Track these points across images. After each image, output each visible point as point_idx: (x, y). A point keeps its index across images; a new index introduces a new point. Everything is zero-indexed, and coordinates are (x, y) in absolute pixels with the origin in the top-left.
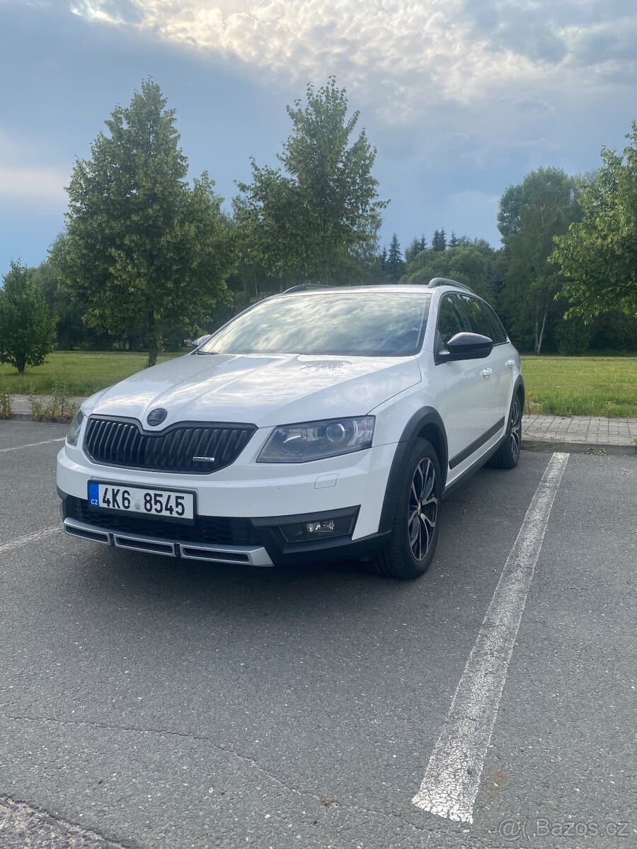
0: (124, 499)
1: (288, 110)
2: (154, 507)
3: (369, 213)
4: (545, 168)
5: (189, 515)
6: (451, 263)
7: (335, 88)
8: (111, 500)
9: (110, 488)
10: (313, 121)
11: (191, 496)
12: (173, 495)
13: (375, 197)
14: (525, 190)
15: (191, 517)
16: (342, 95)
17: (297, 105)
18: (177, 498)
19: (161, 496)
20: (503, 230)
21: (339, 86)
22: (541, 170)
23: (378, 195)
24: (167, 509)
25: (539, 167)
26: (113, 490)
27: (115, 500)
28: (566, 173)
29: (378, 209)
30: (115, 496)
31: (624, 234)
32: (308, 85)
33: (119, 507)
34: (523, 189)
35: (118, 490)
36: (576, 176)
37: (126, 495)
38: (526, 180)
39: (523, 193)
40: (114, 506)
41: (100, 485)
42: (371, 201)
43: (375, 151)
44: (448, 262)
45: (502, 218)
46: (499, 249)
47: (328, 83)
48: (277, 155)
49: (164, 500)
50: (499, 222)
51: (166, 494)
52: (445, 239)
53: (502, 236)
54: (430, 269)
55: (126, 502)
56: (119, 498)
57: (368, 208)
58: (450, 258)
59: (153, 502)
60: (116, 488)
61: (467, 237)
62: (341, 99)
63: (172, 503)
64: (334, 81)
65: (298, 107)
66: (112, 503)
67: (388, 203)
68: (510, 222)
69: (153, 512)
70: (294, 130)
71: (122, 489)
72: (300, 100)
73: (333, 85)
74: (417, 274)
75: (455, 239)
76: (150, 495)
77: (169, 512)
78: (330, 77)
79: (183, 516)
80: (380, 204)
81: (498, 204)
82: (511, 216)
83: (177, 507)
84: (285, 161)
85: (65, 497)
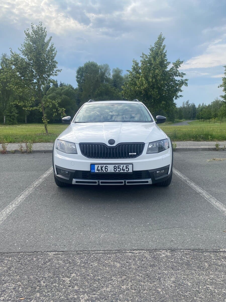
0: (105, 169)
1: (25, 32)
2: (117, 170)
3: (55, 73)
4: (91, 61)
5: (131, 171)
6: (62, 92)
7: (42, 26)
9: (100, 166)
10: (34, 38)
11: (132, 165)
12: (125, 165)
13: (56, 68)
14: (85, 68)
15: (132, 171)
16: (44, 29)
17: (28, 31)
18: (126, 166)
19: (120, 166)
20: (78, 81)
21: (43, 26)
22: (89, 62)
23: (57, 67)
24: (122, 170)
25: (89, 61)
26: (101, 166)
27: (102, 169)
28: (97, 64)
29: (58, 72)
30: (102, 168)
31: (145, 87)
32: (32, 23)
33: (103, 171)
34: (84, 68)
35: (103, 166)
36: (101, 65)
37: (106, 167)
38: (85, 65)
39: (84, 69)
40: (101, 171)
41: (95, 165)
42: (55, 69)
43: (57, 52)
44: (61, 92)
45: (77, 77)
46: (76, 88)
47: (39, 24)
48: (19, 48)
50: (76, 79)
51: (122, 166)
52: (58, 83)
53: (78, 84)
54: (55, 94)
56: (104, 169)
57: (54, 71)
58: (62, 90)
59: (117, 168)
60: (102, 165)
61: (65, 83)
62: (44, 31)
63: (125, 168)
64: (41, 24)
65: (28, 32)
66: (100, 170)
67: (61, 70)
68: (80, 79)
69: (117, 171)
70: (25, 40)
71: (105, 165)
72: (29, 29)
73: (41, 25)
74: (50, 95)
75: (61, 83)
76: (116, 166)
77: (123, 171)
78: (40, 22)
79: (129, 172)
80: (59, 71)
81: (76, 73)
82: (81, 77)
83: (126, 169)
84: (22, 51)
85: (74, 172)
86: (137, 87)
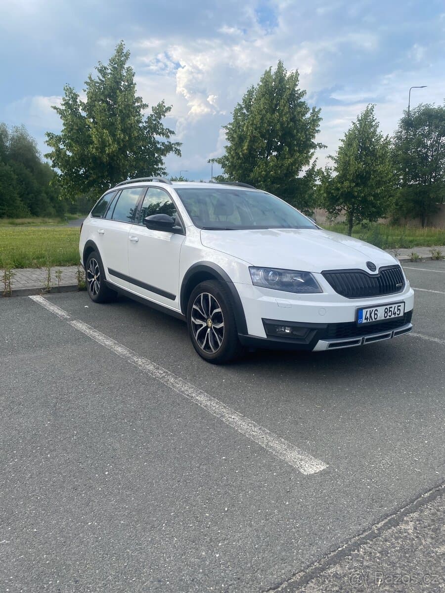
0: (375, 314)
2: (388, 314)
8: (369, 317)
9: (369, 310)
11: (404, 304)
15: (403, 315)
18: (398, 306)
27: (371, 316)
35: (373, 310)
37: (376, 312)
40: (370, 320)
41: (363, 310)
49: (392, 309)
51: (393, 306)
55: (376, 316)
56: (373, 315)
69: (388, 317)
76: (387, 309)
77: (394, 315)
79: (400, 316)
83: (398, 311)
85: (325, 327)
86: (93, 148)
